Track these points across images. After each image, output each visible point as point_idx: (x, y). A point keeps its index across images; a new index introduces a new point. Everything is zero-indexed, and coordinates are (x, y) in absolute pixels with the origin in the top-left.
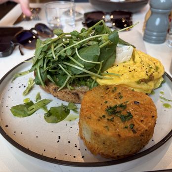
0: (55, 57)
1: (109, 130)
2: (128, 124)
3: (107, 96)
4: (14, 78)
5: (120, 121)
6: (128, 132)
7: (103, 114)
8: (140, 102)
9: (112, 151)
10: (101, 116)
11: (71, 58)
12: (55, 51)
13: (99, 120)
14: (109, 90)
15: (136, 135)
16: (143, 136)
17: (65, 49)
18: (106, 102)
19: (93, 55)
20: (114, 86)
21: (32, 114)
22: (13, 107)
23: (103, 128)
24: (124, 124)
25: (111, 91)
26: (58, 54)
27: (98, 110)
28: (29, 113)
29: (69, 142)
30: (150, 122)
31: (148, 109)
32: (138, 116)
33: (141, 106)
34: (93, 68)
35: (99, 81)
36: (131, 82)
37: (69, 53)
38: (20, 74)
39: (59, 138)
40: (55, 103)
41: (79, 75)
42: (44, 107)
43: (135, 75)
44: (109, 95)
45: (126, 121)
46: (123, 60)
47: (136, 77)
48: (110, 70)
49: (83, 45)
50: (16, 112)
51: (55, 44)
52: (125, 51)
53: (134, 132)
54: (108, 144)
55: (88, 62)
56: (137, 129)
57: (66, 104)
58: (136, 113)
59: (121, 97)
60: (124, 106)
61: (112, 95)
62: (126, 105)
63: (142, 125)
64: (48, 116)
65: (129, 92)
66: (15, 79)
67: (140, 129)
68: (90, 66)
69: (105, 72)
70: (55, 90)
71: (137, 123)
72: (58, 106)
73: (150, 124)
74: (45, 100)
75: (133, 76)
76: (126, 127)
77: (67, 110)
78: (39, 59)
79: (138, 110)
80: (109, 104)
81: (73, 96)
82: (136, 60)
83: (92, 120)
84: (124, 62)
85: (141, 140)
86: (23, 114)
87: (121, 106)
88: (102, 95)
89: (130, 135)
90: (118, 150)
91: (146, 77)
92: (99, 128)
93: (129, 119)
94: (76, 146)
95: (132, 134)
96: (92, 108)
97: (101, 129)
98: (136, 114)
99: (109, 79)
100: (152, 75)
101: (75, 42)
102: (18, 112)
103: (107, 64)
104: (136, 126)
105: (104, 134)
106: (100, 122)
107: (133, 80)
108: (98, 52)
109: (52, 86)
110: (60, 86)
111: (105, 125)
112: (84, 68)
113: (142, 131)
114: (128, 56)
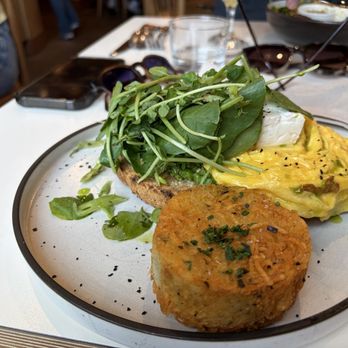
0: (137, 118)
1: (190, 269)
2: (236, 267)
3: (218, 206)
4: (76, 148)
5: (224, 257)
6: (228, 281)
7: (195, 238)
8: (280, 230)
9: (193, 313)
10: (189, 241)
11: (166, 123)
12: (140, 107)
13: (181, 247)
14: (227, 195)
15: (243, 290)
16: (260, 296)
17: (158, 105)
18: (211, 217)
19: (206, 122)
20: (240, 190)
21: (84, 217)
22: (56, 200)
23: (181, 263)
24: (228, 264)
25: (230, 198)
26: (144, 113)
27: (189, 229)
28: (79, 214)
29: (130, 281)
30: (283, 273)
31: (292, 246)
32: (264, 257)
33: (279, 237)
34: (205, 148)
35: (216, 175)
36: (280, 187)
37: (163, 113)
38: (90, 144)
39: (115, 270)
40: (132, 205)
41: (176, 156)
42: (110, 208)
43: (293, 173)
44: (223, 204)
45: (235, 262)
46: (280, 140)
47: (294, 178)
48: (244, 158)
49: (194, 101)
50: (57, 209)
51: (145, 94)
52: (286, 123)
53: (241, 285)
54: (186, 297)
55: (195, 133)
56: (250, 280)
57: (150, 210)
58: (263, 248)
59: (245, 213)
60: (241, 231)
61: (230, 207)
62: (249, 230)
63: (264, 274)
64: (110, 226)
65: (267, 206)
66: (77, 151)
67: (256, 281)
68: (200, 144)
69: (234, 159)
70: (134, 180)
71: (256, 270)
72: (134, 211)
73: (282, 277)
74: (115, 196)
75: (287, 177)
76: (227, 272)
77: (147, 222)
78: (112, 117)
79: (269, 244)
80: (214, 223)
81: (162, 197)
82: (310, 145)
83: (167, 245)
84: (282, 146)
85: (255, 305)
86: (68, 213)
87: (237, 230)
88: (209, 203)
89: (230, 288)
90: (204, 315)
91: (318, 183)
92: (173, 262)
93: (241, 258)
94: (139, 291)
95: (234, 287)
96: (178, 222)
97: (176, 265)
98: (260, 252)
99: (236, 174)
100: (332, 179)
101: (179, 93)
102: (61, 208)
103: (240, 144)
104: (252, 273)
105: (179, 275)
106: (180, 252)
107: (287, 185)
108: (216, 117)
109: (131, 173)
110: (143, 174)
111: (187, 259)
112: (186, 145)
113: (259, 286)
114: (291, 134)
